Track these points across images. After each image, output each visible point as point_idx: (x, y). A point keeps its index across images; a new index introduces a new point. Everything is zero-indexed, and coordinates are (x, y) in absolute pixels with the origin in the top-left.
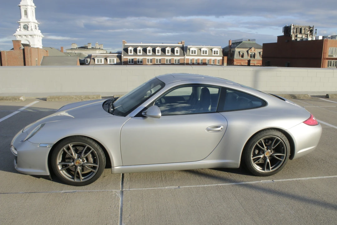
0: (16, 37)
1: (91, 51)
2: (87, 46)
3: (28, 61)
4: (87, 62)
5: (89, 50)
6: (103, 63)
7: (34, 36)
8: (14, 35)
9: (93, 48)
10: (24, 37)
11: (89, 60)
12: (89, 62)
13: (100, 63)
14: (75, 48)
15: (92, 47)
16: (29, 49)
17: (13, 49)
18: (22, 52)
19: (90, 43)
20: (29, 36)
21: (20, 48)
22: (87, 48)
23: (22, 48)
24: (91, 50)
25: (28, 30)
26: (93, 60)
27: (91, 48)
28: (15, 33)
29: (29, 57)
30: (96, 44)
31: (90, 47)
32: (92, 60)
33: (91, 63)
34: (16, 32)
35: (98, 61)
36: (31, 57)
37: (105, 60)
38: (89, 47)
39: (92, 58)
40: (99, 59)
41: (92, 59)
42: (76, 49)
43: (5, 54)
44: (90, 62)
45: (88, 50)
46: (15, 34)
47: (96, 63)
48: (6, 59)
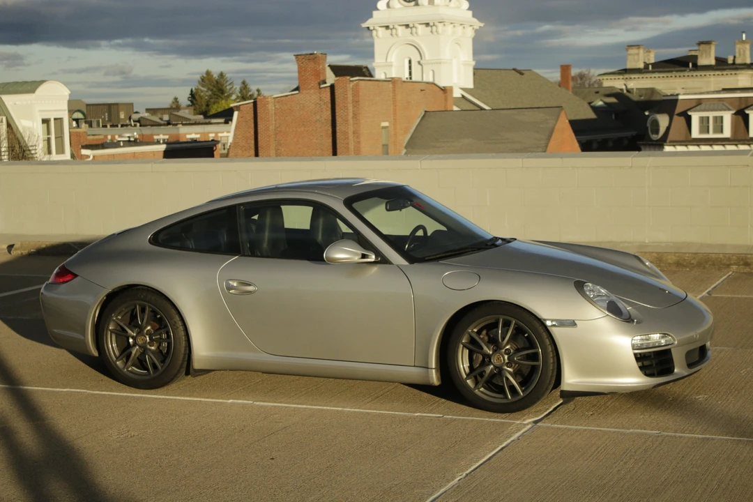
0: (374, 33)
1: (712, 79)
2: (696, 57)
3: (346, 133)
4: (657, 132)
5: (703, 73)
6: (727, 133)
7: (440, 26)
8: (364, 25)
9: (721, 64)
10: (401, 30)
11: (663, 120)
12: (662, 130)
13: (715, 131)
14: (641, 66)
15: (717, 59)
16: (352, 84)
17: (297, 89)
18: (327, 96)
19: (708, 43)
20: (421, 29)
21: (319, 84)
22: (696, 67)
23: (328, 84)
24: (712, 73)
25: (417, 4)
26: (682, 120)
27: (713, 62)
28: (371, 16)
29: (351, 115)
30: (738, 46)
31: (707, 59)
32: (679, 122)
33: (671, 137)
34: (375, 13)
35: (704, 122)
36: (355, 116)
37: (740, 118)
38: (702, 61)
39: (679, 109)
40: (711, 115)
41: (680, 115)
42: (644, 70)
43: (271, 107)
44: (668, 129)
45: (698, 73)
46: (369, 23)
47: (695, 133)
48: (272, 127)
